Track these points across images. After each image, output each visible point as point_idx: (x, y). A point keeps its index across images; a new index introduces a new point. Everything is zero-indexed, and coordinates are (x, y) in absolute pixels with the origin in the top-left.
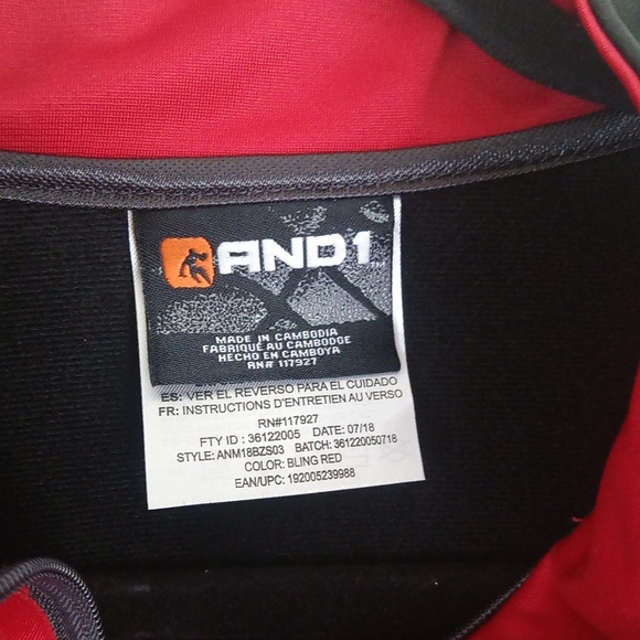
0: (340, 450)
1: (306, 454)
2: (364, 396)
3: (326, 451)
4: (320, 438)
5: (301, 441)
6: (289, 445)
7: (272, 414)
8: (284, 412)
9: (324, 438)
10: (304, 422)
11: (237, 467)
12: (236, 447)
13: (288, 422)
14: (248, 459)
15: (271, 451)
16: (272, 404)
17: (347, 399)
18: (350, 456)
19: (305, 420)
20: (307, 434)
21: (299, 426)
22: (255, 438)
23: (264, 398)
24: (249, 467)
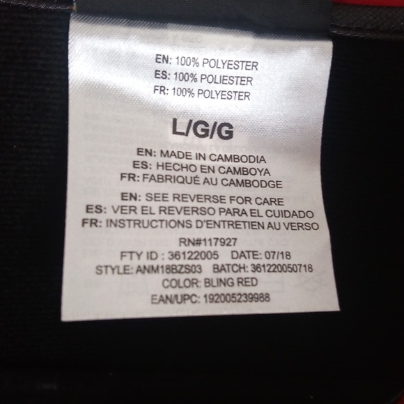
0: (257, 275)
1: (223, 275)
2: (282, 226)
3: (243, 275)
4: (238, 261)
5: (219, 262)
6: (207, 265)
7: (193, 234)
8: (204, 233)
9: (242, 261)
10: (223, 244)
11: (155, 283)
12: (155, 263)
13: (208, 243)
14: (166, 276)
15: (189, 269)
16: (194, 224)
17: (266, 226)
18: (266, 282)
19: (224, 242)
20: (225, 257)
21: (219, 248)
22: (175, 255)
23: (187, 217)
24: (166, 283)
